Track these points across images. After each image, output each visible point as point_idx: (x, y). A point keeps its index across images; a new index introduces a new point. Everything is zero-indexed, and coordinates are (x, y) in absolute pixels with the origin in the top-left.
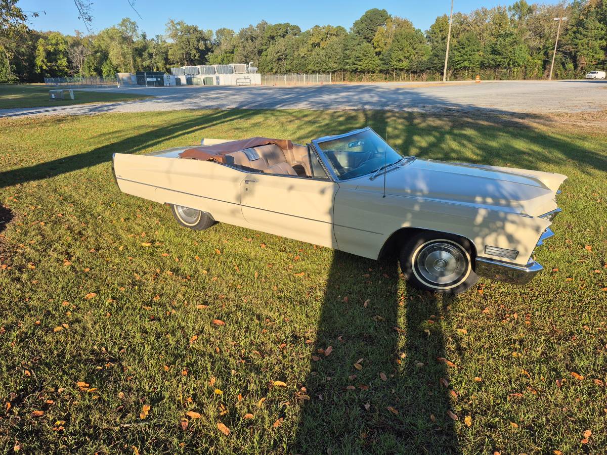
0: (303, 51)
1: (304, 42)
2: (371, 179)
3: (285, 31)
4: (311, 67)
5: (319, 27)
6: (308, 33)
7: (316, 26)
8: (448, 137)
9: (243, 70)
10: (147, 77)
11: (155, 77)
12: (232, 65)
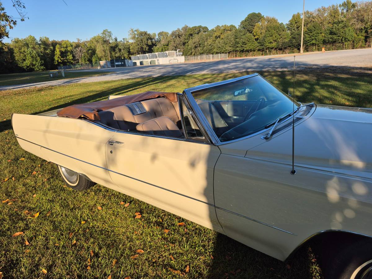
0: (210, 41)
1: (211, 36)
2: (266, 138)
3: (199, 30)
4: (215, 50)
5: (219, 26)
6: (213, 30)
7: (218, 26)
8: (317, 87)
9: (174, 55)
10: (116, 62)
11: (120, 62)
12: (167, 52)
